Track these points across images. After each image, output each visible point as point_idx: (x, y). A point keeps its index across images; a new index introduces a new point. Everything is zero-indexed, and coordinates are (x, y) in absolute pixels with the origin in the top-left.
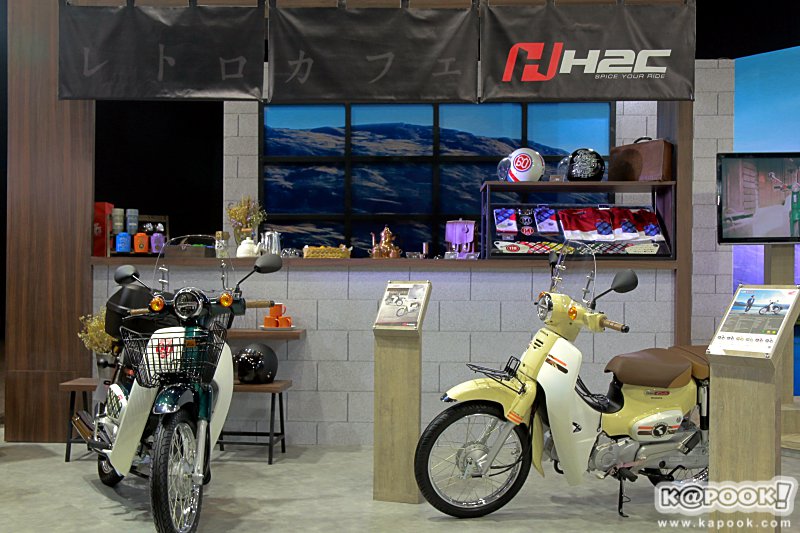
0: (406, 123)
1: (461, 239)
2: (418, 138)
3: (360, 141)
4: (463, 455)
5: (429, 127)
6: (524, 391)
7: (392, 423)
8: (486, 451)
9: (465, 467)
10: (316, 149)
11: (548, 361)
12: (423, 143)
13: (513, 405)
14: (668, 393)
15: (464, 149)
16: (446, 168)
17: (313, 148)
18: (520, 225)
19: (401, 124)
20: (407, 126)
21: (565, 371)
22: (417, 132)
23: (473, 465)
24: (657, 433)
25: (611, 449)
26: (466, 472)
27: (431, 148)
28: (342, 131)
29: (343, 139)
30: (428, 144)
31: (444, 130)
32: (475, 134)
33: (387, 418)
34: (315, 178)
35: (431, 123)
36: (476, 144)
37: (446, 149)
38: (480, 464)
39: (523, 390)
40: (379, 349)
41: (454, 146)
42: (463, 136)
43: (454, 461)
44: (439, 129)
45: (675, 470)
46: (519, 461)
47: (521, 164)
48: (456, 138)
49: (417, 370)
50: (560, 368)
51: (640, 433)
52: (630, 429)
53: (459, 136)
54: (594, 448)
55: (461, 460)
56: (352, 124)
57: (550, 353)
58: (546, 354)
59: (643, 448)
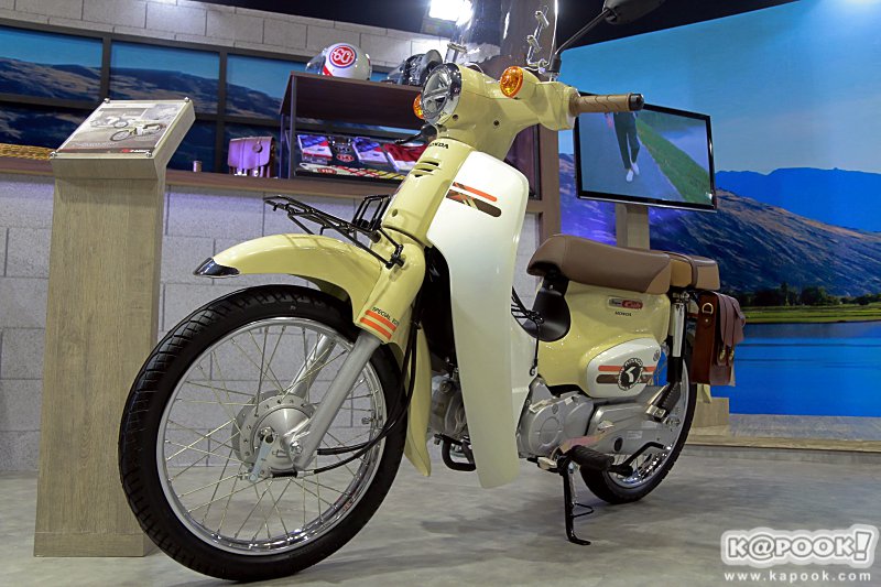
0: (184, 72)
1: (251, 161)
2: (198, 92)
3: (122, 87)
4: (250, 420)
5: (214, 81)
6: (401, 263)
7: (87, 373)
8: (307, 411)
9: (254, 452)
10: (60, 91)
11: (452, 195)
12: (205, 99)
13: (373, 296)
14: (640, 305)
15: (256, 111)
16: (233, 131)
17: (56, 90)
18: (333, 150)
19: (178, 73)
20: (185, 76)
21: (496, 212)
22: (198, 84)
23: (276, 446)
24: (626, 383)
25: (555, 409)
26: (259, 463)
27: (215, 105)
28: (98, 73)
29: (97, 82)
30: (211, 100)
31: (232, 86)
32: (270, 95)
33: (75, 361)
34: (55, 128)
35: (216, 77)
36: (272, 106)
37: (234, 108)
38: (294, 441)
39: (397, 261)
40: (63, 205)
41: (244, 106)
42: (255, 96)
43: (229, 439)
44: (226, 84)
45: (635, 456)
46: (380, 438)
47: (341, 58)
48: (247, 97)
49: (149, 250)
50: (482, 206)
51: (601, 379)
52: (583, 373)
53: (250, 95)
54: (525, 408)
55: (245, 433)
56: (112, 66)
57: (456, 180)
58: (446, 184)
59: (599, 413)
